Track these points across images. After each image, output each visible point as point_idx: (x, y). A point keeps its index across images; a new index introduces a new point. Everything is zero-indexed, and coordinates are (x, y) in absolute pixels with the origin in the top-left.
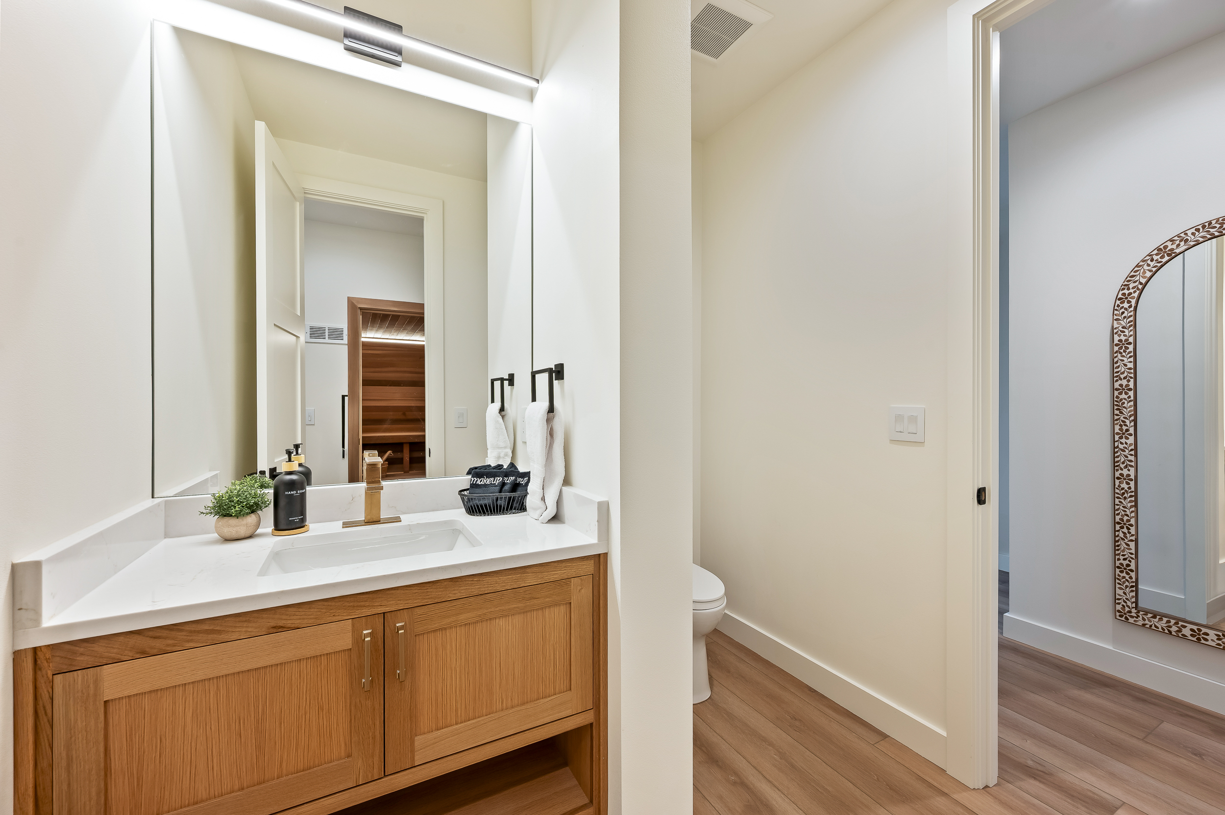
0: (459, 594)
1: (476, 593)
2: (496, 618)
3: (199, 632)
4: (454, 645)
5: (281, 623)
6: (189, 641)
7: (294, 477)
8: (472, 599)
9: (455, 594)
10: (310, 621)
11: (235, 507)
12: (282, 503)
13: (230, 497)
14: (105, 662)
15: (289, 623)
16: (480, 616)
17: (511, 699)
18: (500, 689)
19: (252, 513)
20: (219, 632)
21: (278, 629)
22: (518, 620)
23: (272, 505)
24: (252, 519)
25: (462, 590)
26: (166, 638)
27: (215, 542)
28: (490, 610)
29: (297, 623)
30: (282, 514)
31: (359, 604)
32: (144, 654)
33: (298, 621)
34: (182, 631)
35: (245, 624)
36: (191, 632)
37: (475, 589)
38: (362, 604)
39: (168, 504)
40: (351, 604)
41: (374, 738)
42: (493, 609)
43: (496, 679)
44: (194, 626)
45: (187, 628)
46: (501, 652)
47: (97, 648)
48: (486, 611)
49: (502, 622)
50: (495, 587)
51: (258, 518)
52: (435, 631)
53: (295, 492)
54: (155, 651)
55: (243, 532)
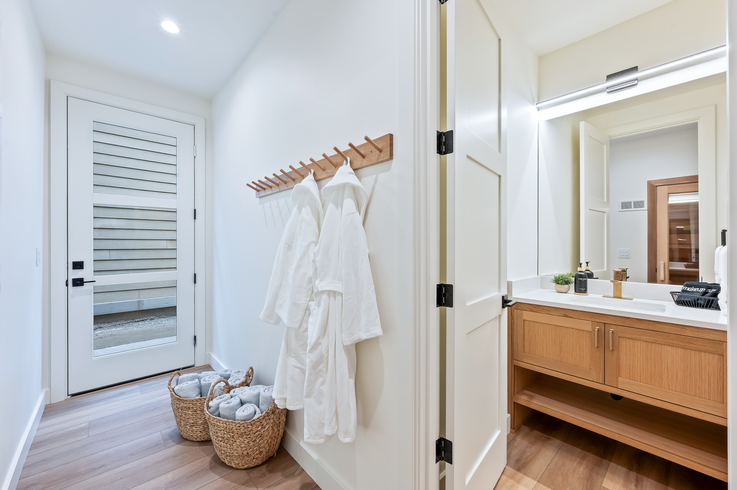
0: (641, 327)
1: (651, 329)
2: (665, 345)
3: (544, 309)
4: (639, 348)
5: (567, 314)
6: (542, 311)
7: (582, 273)
8: (649, 331)
9: (639, 326)
10: (576, 317)
11: (560, 281)
12: (577, 282)
13: (559, 278)
14: (524, 310)
15: (569, 315)
16: (654, 340)
17: (675, 387)
18: (667, 379)
19: (566, 284)
20: (549, 311)
21: (566, 316)
22: (680, 351)
23: (574, 283)
24: (566, 286)
25: (643, 325)
26: (536, 308)
27: (555, 292)
28: (660, 340)
29: (572, 316)
30: (577, 287)
31: (594, 317)
32: (532, 311)
33: (573, 316)
34: (540, 308)
35: (556, 311)
36: (542, 309)
37: (651, 327)
38: (596, 317)
39: (542, 278)
40: (591, 316)
41: (600, 367)
42: (662, 340)
43: (664, 373)
44: (543, 307)
45: (541, 307)
46: (668, 362)
47: (522, 305)
48: (658, 339)
49: (669, 348)
50: (663, 330)
51: (569, 287)
52: (629, 338)
53: (582, 279)
54: (534, 311)
55: (563, 290)
